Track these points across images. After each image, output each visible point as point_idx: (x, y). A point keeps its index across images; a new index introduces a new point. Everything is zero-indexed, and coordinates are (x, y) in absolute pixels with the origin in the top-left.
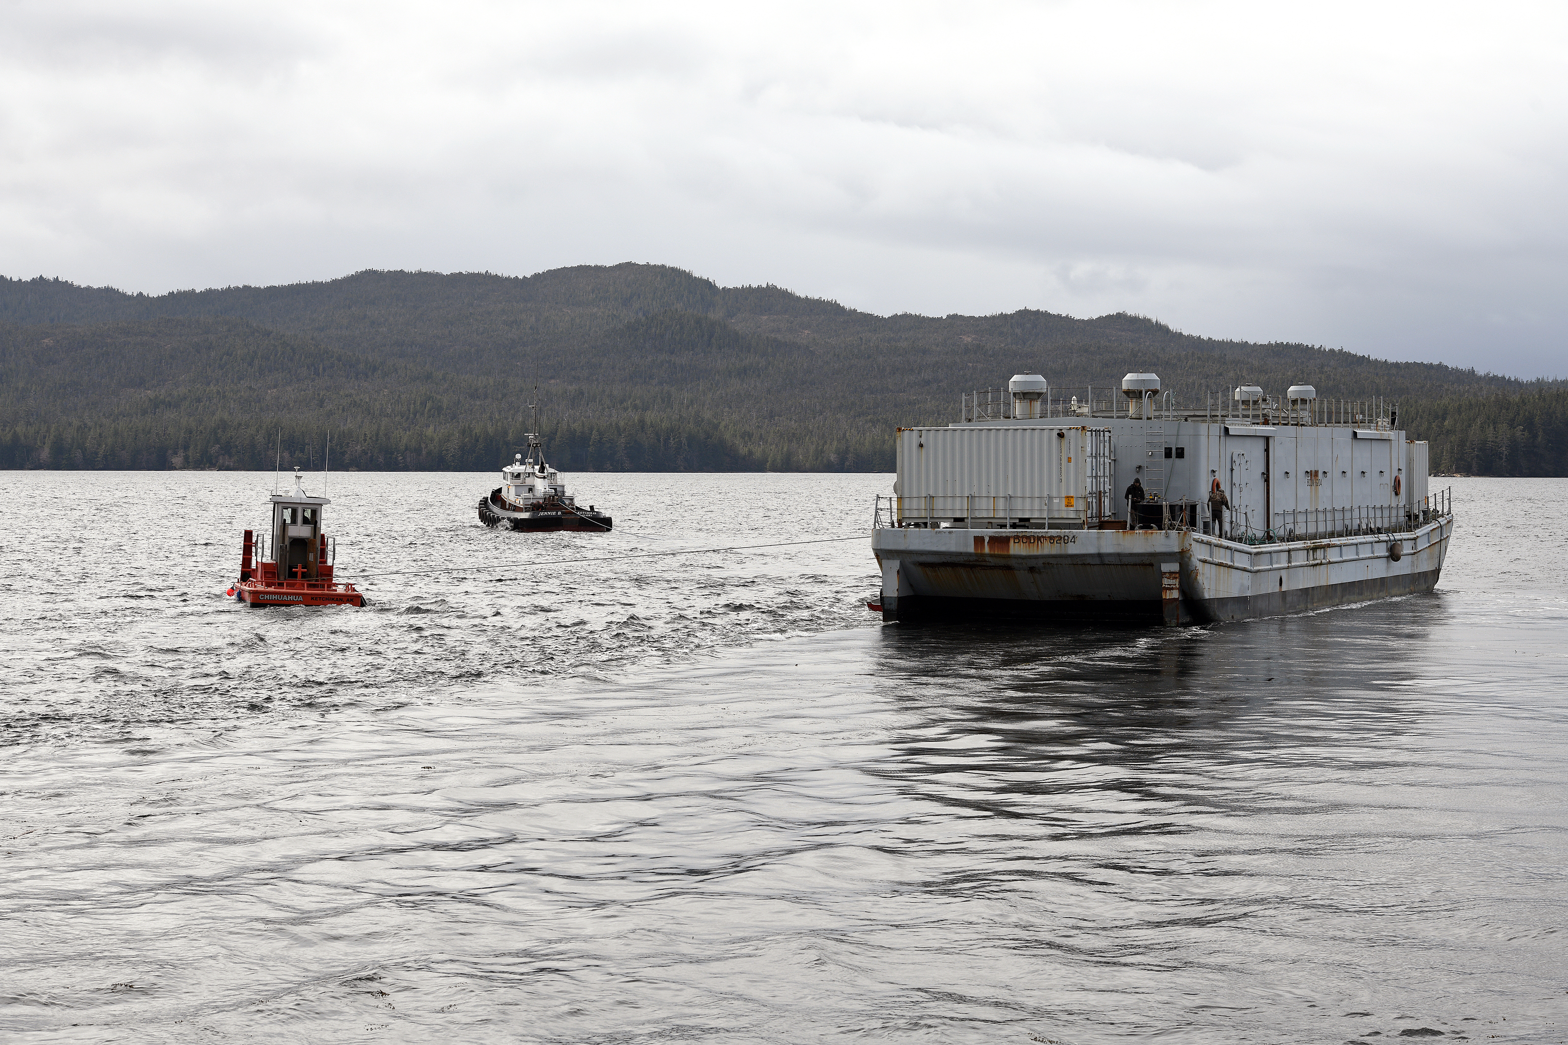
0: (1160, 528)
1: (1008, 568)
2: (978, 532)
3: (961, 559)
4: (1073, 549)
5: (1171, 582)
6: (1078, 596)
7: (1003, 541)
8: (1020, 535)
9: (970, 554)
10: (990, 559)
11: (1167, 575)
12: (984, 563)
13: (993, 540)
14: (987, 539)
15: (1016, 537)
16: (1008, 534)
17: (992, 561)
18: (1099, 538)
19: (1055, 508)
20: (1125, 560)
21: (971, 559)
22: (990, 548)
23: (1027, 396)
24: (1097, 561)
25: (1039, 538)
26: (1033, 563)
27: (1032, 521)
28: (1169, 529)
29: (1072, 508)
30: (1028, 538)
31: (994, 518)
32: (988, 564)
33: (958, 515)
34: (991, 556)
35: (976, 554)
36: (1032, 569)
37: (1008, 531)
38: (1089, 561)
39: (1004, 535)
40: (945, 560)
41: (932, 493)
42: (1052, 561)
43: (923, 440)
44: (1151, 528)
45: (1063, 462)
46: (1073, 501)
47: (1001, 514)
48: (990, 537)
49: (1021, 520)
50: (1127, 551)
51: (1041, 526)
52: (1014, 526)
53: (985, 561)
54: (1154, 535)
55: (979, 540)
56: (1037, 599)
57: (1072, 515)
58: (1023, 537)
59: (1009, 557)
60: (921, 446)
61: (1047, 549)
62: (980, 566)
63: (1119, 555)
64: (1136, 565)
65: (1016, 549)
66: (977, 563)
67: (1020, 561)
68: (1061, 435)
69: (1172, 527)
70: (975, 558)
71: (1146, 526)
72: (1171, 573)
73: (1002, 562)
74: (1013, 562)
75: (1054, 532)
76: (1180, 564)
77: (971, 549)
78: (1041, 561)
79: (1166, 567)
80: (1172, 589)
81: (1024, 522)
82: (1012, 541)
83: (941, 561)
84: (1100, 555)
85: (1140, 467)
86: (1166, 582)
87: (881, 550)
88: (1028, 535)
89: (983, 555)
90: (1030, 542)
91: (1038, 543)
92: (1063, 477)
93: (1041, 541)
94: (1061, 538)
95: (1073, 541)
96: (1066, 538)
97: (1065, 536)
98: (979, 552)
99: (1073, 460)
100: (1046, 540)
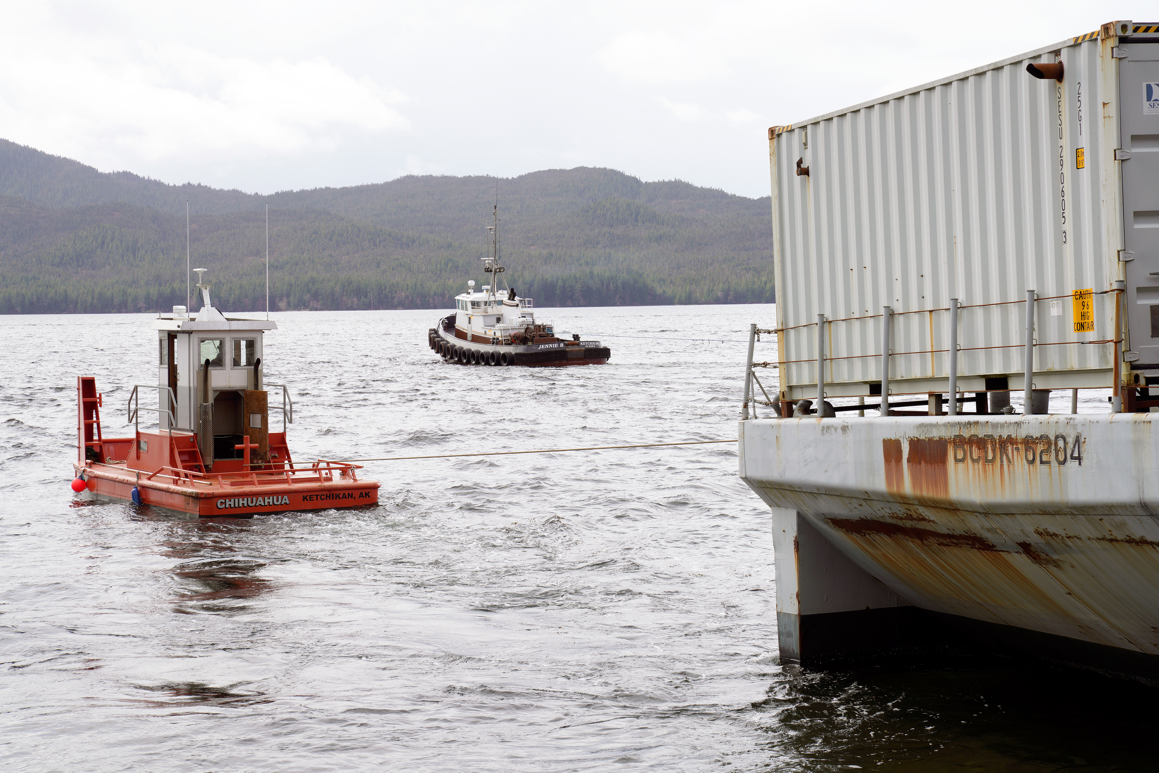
2: (890, 426)
4: (1072, 485)
7: (935, 455)
8: (966, 434)
13: (916, 451)
14: (905, 450)
15: (959, 442)
16: (943, 434)
18: (1137, 445)
19: (1054, 336)
22: (916, 480)
25: (1004, 446)
30: (984, 444)
35: (893, 498)
37: (941, 424)
39: (936, 434)
41: (828, 311)
43: (808, 156)
45: (1065, 169)
48: (912, 444)
55: (893, 454)
58: (971, 442)
60: (806, 171)
61: (1017, 483)
65: (961, 482)
68: (1057, 75)
75: (1033, 423)
77: (881, 480)
82: (951, 455)
88: (981, 434)
90: (987, 461)
91: (1002, 461)
92: (1068, 227)
93: (1007, 456)
94: (1049, 443)
95: (1076, 454)
96: (1061, 443)
97: (1057, 437)
98: (895, 490)
99: (1087, 159)
100: (1017, 449)
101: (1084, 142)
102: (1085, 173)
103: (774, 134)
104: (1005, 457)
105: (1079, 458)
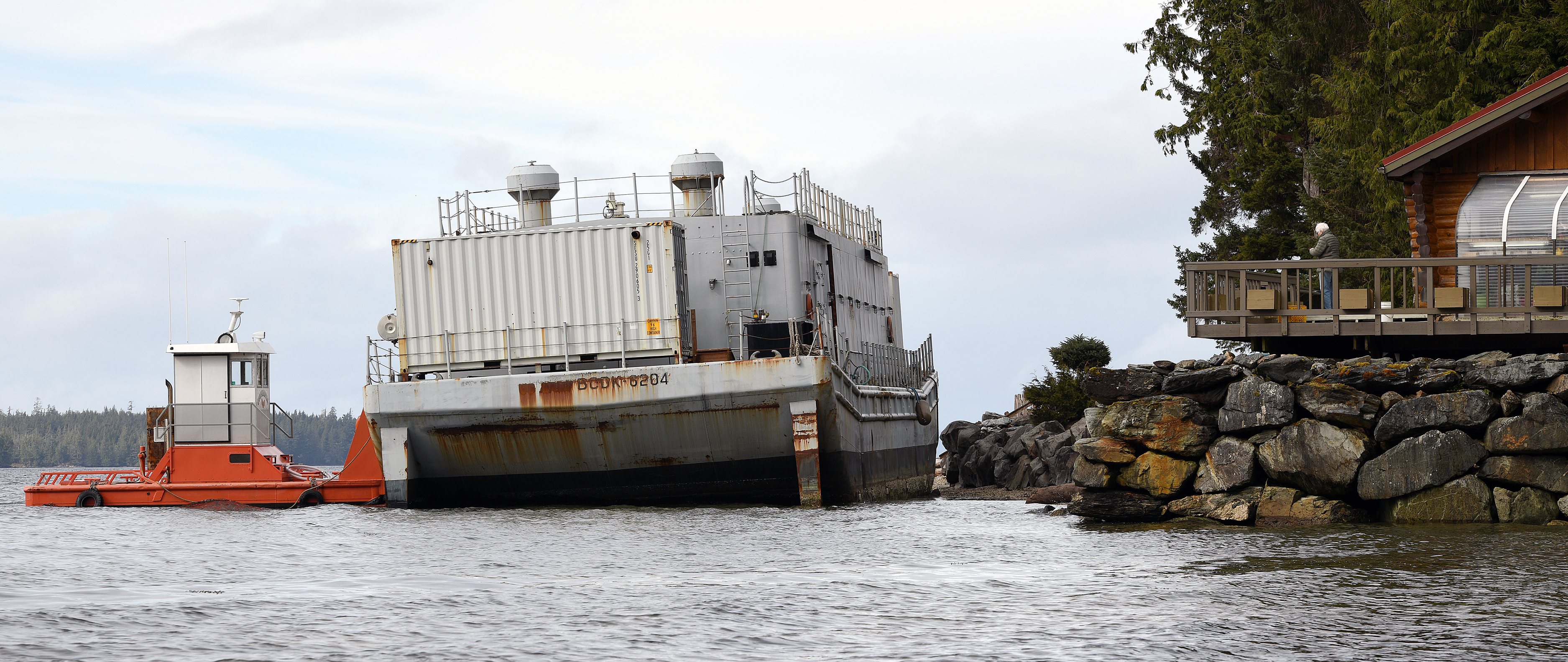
0: (785, 354)
1: (569, 426)
2: (525, 378)
3: (499, 419)
4: (664, 392)
5: (806, 427)
6: (664, 460)
7: (565, 388)
8: (588, 378)
9: (514, 411)
10: (544, 416)
11: (800, 419)
12: (533, 423)
13: (547, 388)
14: (538, 388)
15: (582, 381)
16: (569, 379)
17: (546, 418)
18: (701, 374)
19: (632, 336)
20: (739, 402)
21: (515, 417)
22: (545, 400)
23: (536, 196)
24: (699, 406)
25: (615, 381)
26: (605, 416)
27: (599, 358)
28: (800, 354)
29: (657, 336)
30: (599, 381)
31: (544, 358)
32: (539, 423)
33: (490, 357)
34: (545, 410)
35: (523, 410)
36: (603, 426)
37: (568, 375)
38: (688, 407)
39: (563, 379)
40: (475, 422)
41: (450, 330)
42: (634, 411)
43: (432, 255)
44: (773, 355)
45: (640, 272)
46: (658, 326)
47: (554, 352)
48: (543, 385)
49: (583, 357)
50: (743, 389)
51: (616, 363)
52: (574, 366)
53: (536, 419)
54: (781, 363)
55: (526, 390)
56: (603, 469)
57: (658, 345)
58: (591, 380)
59: (572, 410)
60: (430, 263)
61: (627, 395)
62: (527, 426)
63: (731, 395)
64: (753, 408)
65: (581, 398)
66: (523, 423)
67: (587, 414)
68: (636, 235)
69: (803, 352)
70: (521, 415)
71: (766, 354)
72: (805, 415)
73: (560, 418)
74: (576, 418)
75: (635, 371)
76: (817, 401)
77: (516, 403)
78: (617, 413)
79: (796, 408)
80: (808, 437)
81: (588, 360)
82: (575, 387)
83: (470, 424)
84: (704, 398)
85: (714, 282)
86: (798, 427)
87: (380, 414)
88: (598, 377)
89: (533, 410)
90: (603, 387)
91: (614, 387)
92: (642, 294)
93: (618, 385)
94: (647, 377)
95: (664, 380)
96: (654, 377)
97: (652, 375)
98: (528, 406)
99: (654, 269)
100: (625, 381)
101: (652, 262)
102: (653, 276)
103: (395, 242)
104: (616, 385)
105: (666, 382)
